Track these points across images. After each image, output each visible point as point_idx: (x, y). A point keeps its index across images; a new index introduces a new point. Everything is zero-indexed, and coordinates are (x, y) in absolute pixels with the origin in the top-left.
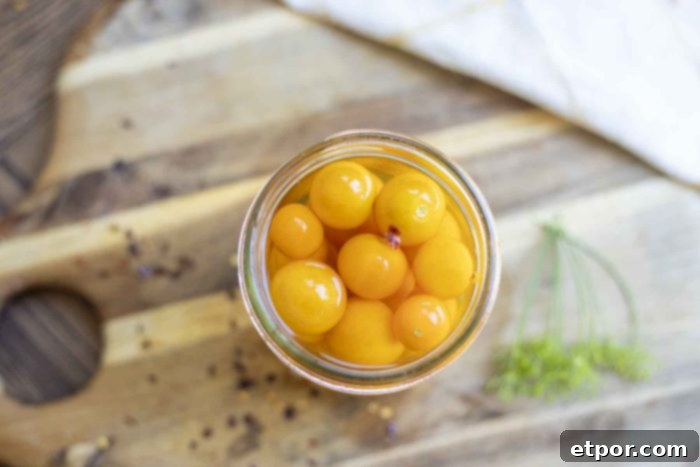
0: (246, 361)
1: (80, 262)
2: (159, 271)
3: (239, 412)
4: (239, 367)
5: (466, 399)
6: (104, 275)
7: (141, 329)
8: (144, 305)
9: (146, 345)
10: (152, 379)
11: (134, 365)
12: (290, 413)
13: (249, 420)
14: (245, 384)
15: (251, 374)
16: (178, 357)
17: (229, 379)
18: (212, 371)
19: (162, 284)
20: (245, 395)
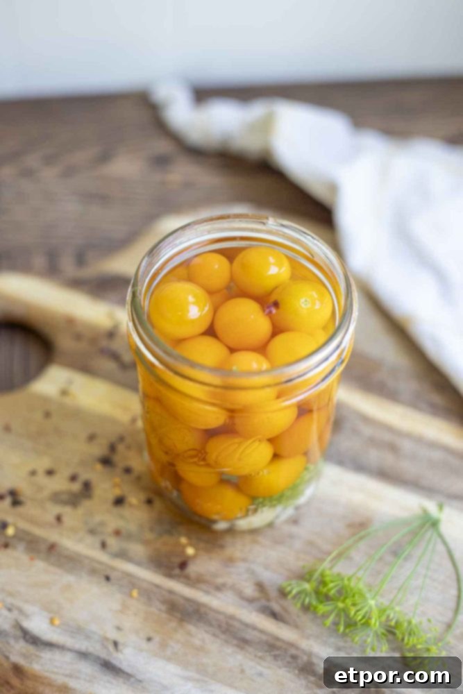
0: (121, 448)
1: (70, 322)
2: (115, 357)
3: (85, 475)
4: (113, 448)
5: (260, 586)
6: (78, 337)
7: (70, 382)
8: (85, 368)
9: (64, 393)
10: (47, 415)
11: (45, 399)
12: (119, 501)
13: (87, 486)
14: (106, 462)
15: (117, 458)
16: (76, 414)
17: (98, 450)
18: (92, 438)
19: (110, 365)
20: (99, 467)
